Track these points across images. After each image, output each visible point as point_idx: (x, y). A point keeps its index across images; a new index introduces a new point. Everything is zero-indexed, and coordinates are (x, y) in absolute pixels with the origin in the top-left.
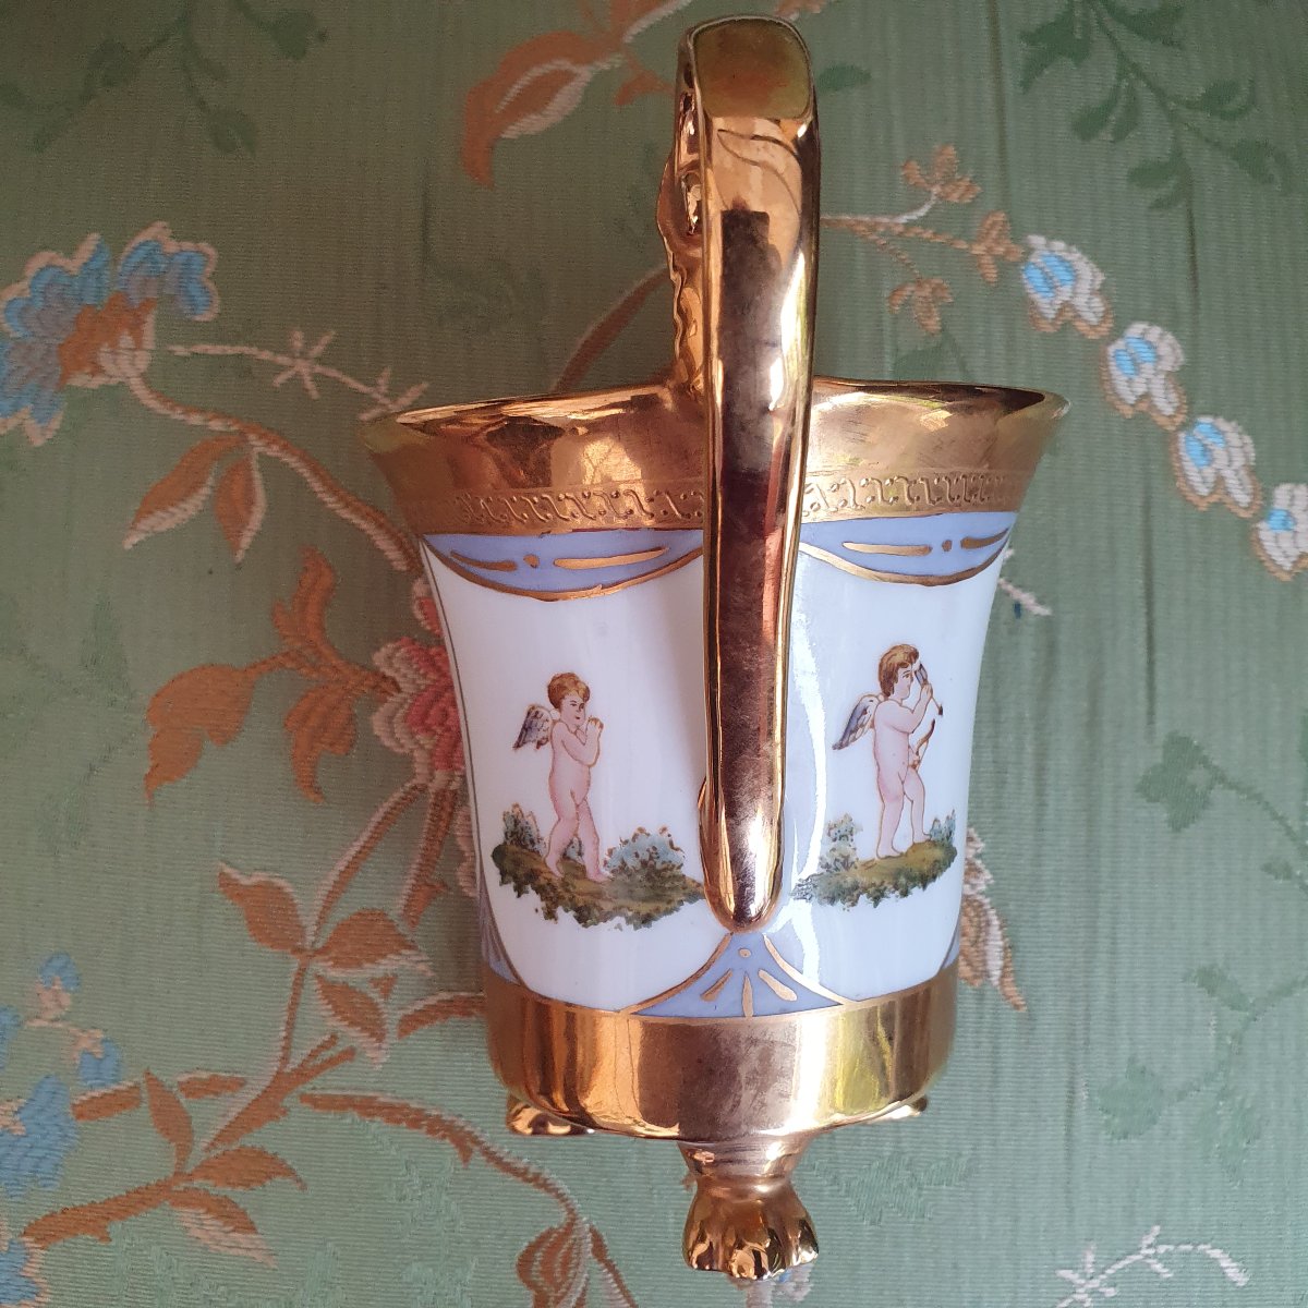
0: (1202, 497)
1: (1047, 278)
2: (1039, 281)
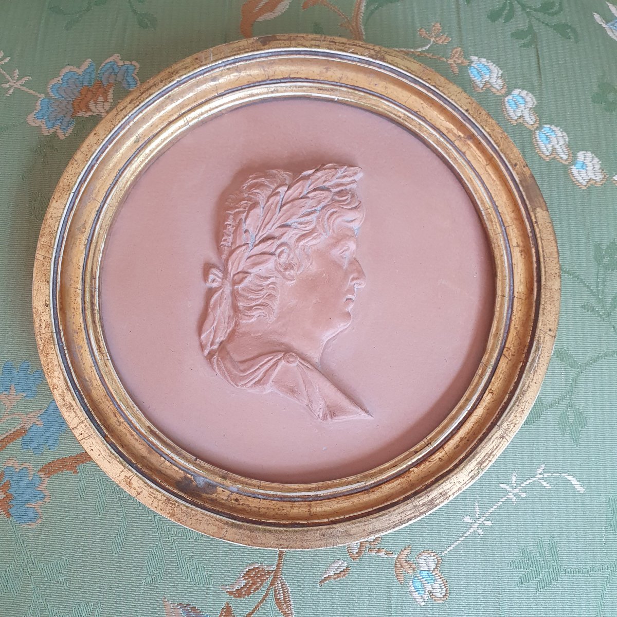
0: (547, 156)
1: (479, 72)
2: (476, 73)
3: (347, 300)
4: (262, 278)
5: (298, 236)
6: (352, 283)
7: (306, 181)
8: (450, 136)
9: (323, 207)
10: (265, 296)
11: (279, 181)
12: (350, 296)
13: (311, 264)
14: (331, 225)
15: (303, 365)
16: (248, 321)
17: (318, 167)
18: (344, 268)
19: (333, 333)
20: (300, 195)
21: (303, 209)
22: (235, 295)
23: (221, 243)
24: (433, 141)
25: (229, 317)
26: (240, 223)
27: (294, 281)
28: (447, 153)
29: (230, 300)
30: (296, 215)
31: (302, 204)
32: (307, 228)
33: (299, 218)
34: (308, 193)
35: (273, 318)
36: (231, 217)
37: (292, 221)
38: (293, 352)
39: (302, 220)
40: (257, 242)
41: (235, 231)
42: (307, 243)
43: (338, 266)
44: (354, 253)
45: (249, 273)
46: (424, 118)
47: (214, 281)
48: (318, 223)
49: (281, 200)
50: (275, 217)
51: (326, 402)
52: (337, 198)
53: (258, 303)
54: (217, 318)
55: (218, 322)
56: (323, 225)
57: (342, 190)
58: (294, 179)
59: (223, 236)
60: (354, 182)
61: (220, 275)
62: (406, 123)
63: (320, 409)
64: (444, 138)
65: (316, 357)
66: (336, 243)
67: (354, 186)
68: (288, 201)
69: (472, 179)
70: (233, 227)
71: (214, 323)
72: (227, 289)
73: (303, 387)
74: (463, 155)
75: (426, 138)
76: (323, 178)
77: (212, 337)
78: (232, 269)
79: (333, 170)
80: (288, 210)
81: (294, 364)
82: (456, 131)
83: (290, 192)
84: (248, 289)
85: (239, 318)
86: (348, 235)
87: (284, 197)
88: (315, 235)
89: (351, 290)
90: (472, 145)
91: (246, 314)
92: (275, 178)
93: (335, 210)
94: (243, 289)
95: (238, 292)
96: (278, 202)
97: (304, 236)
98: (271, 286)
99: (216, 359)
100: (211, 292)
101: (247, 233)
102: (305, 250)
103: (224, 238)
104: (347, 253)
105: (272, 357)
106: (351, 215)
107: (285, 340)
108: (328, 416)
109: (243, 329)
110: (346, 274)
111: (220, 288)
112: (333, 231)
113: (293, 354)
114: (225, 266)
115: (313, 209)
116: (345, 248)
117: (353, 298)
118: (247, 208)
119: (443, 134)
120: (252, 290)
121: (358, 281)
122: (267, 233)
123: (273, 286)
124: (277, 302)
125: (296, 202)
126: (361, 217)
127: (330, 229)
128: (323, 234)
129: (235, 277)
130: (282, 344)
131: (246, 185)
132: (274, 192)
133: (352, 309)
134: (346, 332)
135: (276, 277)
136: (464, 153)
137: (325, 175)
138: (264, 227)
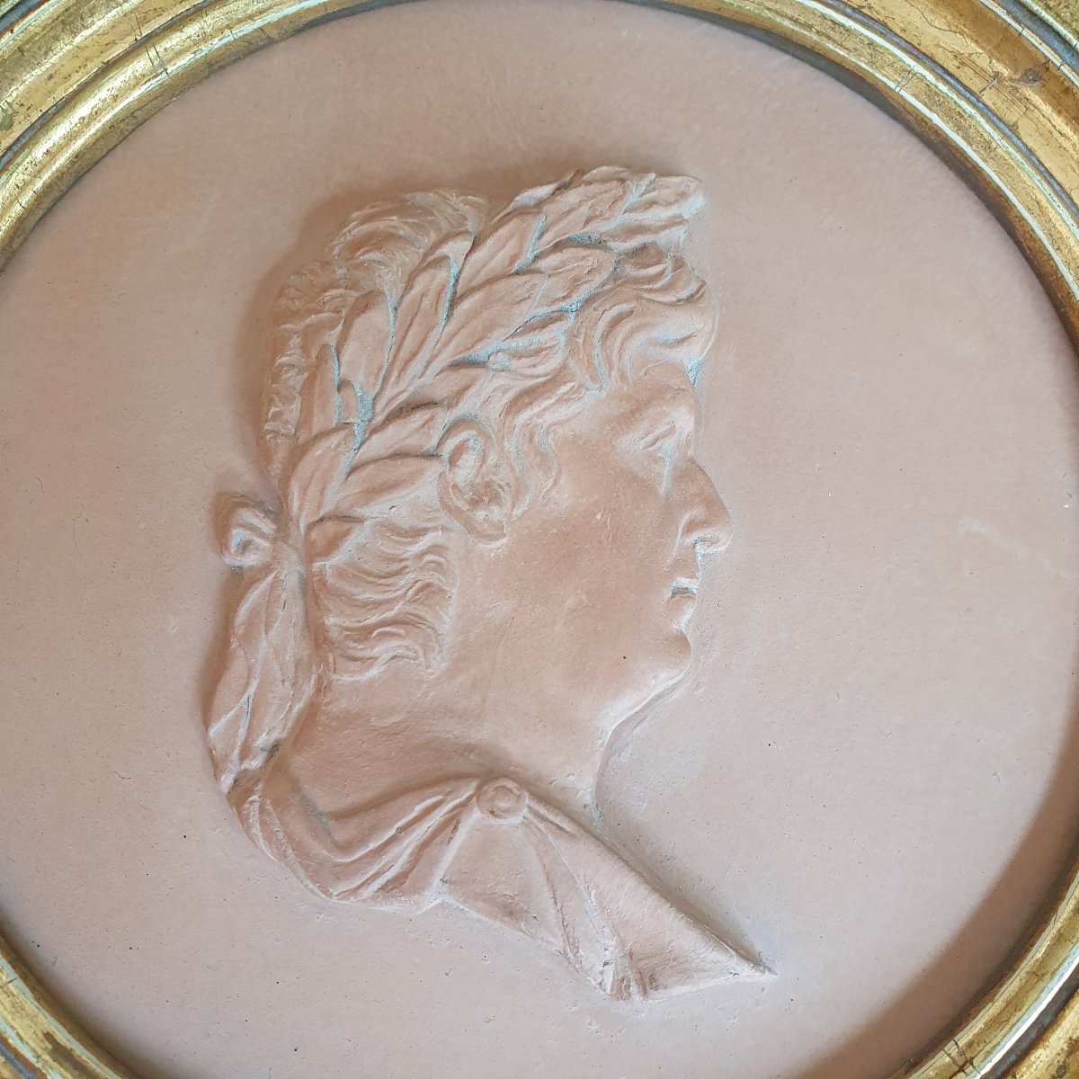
3: (674, 594)
4: (399, 535)
5: (510, 395)
6: (689, 540)
7: (529, 218)
8: (966, 76)
9: (588, 301)
10: (411, 592)
11: (445, 226)
12: (683, 582)
13: (555, 483)
14: (615, 358)
15: (543, 819)
16: (358, 678)
17: (567, 179)
18: (662, 491)
19: (635, 706)
20: (512, 263)
21: (525, 306)
22: (313, 591)
23: (267, 427)
24: (915, 96)
25: (298, 663)
26: (322, 359)
27: (504, 541)
28: (959, 128)
29: (297, 609)
30: (502, 326)
31: (521, 292)
32: (541, 369)
33: (513, 336)
34: (537, 258)
35: (439, 663)
36: (295, 341)
37: (490, 350)
38: (507, 776)
39: (521, 343)
40: (380, 419)
41: (309, 384)
42: (539, 415)
43: (640, 486)
44: (688, 444)
45: (359, 520)
46: (885, 25)
47: (245, 547)
48: (573, 351)
49: (453, 281)
50: (434, 336)
51: (622, 942)
52: (630, 270)
53: (389, 615)
54: (258, 669)
55: (261, 682)
56: (590, 356)
57: (644, 247)
58: (491, 215)
59: (271, 401)
60: (676, 222)
61: (267, 526)
62: (830, 46)
63: (605, 964)
64: (947, 83)
65: (581, 785)
66: (633, 412)
67: (678, 234)
68: (474, 284)
69: (1044, 203)
70: (301, 372)
71: (248, 684)
72: (290, 572)
73: (546, 893)
74: (1011, 131)
75: (892, 85)
76: (584, 210)
77: (242, 731)
78: (302, 510)
79: (615, 183)
80: (475, 313)
81: (516, 820)
82: (983, 60)
83: (481, 254)
84: (355, 573)
85: (327, 664)
86: (669, 388)
87: (460, 272)
88: (564, 389)
89: (685, 564)
90: (1037, 99)
91: (351, 652)
92: (432, 214)
93: (625, 307)
94: (341, 573)
95: (323, 583)
96: (444, 287)
97: (528, 396)
98: (428, 558)
99: (257, 806)
100: (237, 583)
101: (346, 392)
102: (536, 439)
103: (273, 409)
104: (668, 445)
105: (440, 797)
106: (676, 324)
107: (481, 734)
108: (634, 989)
109: (343, 704)
110: (668, 512)
111: (266, 569)
112: (623, 377)
113: (510, 784)
114: (282, 500)
115: (555, 308)
116: (662, 429)
117: (692, 585)
118: (344, 313)
119: (946, 71)
120: (369, 574)
121: (707, 533)
122: (411, 389)
123: (436, 558)
124: (452, 611)
125: (501, 286)
126: (707, 329)
127: (611, 369)
128: (589, 384)
129: (314, 535)
130: (470, 748)
131: (342, 239)
132: (431, 258)
133: (690, 622)
134: (676, 695)
135: (444, 529)
136: (1013, 128)
137: (589, 198)
138: (403, 370)
